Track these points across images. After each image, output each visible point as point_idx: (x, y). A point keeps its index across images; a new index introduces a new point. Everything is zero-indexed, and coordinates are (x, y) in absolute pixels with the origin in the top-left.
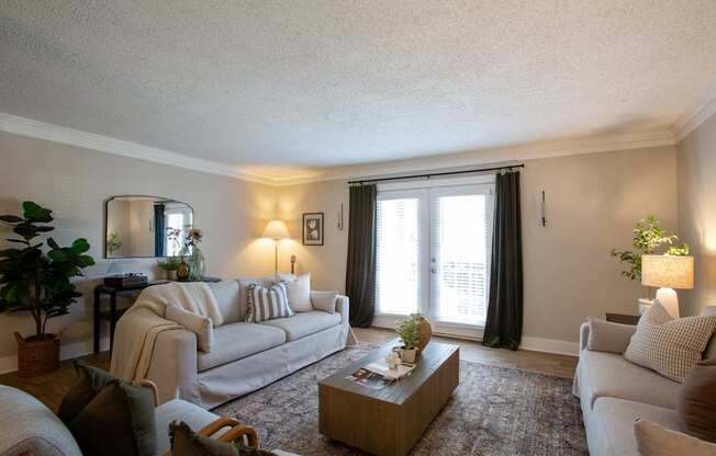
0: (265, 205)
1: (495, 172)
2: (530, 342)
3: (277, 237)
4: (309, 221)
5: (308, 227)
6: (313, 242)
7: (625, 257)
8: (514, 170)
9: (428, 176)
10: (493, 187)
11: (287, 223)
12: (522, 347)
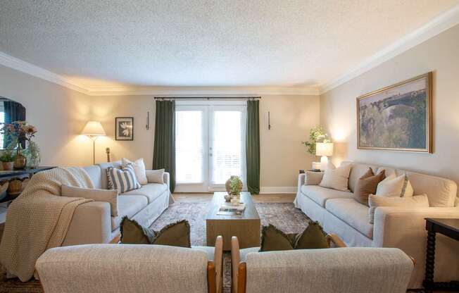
0: (82, 110)
1: (247, 99)
2: (264, 190)
3: (91, 134)
4: (120, 123)
5: (120, 127)
6: (124, 138)
7: (307, 144)
8: (256, 99)
9: (208, 98)
10: (246, 107)
11: (101, 123)
12: (261, 193)
